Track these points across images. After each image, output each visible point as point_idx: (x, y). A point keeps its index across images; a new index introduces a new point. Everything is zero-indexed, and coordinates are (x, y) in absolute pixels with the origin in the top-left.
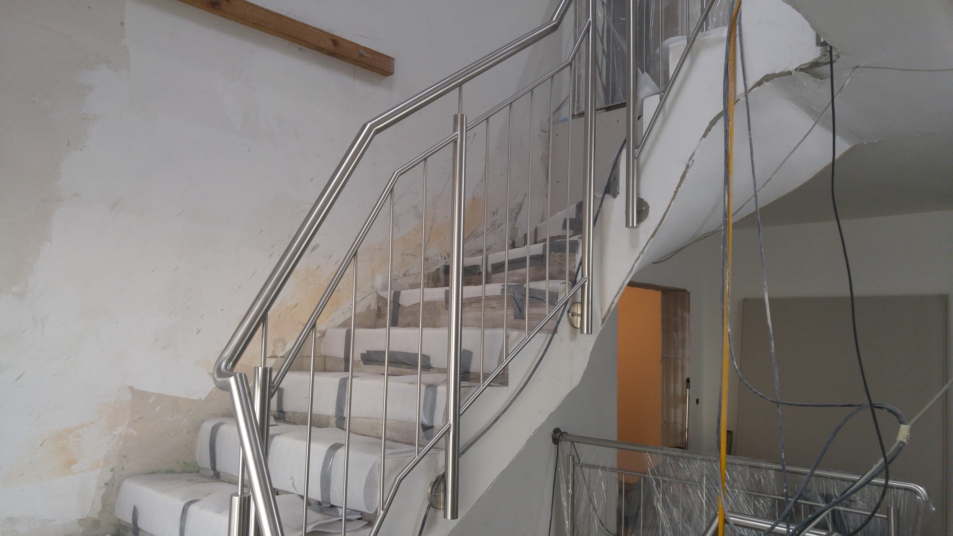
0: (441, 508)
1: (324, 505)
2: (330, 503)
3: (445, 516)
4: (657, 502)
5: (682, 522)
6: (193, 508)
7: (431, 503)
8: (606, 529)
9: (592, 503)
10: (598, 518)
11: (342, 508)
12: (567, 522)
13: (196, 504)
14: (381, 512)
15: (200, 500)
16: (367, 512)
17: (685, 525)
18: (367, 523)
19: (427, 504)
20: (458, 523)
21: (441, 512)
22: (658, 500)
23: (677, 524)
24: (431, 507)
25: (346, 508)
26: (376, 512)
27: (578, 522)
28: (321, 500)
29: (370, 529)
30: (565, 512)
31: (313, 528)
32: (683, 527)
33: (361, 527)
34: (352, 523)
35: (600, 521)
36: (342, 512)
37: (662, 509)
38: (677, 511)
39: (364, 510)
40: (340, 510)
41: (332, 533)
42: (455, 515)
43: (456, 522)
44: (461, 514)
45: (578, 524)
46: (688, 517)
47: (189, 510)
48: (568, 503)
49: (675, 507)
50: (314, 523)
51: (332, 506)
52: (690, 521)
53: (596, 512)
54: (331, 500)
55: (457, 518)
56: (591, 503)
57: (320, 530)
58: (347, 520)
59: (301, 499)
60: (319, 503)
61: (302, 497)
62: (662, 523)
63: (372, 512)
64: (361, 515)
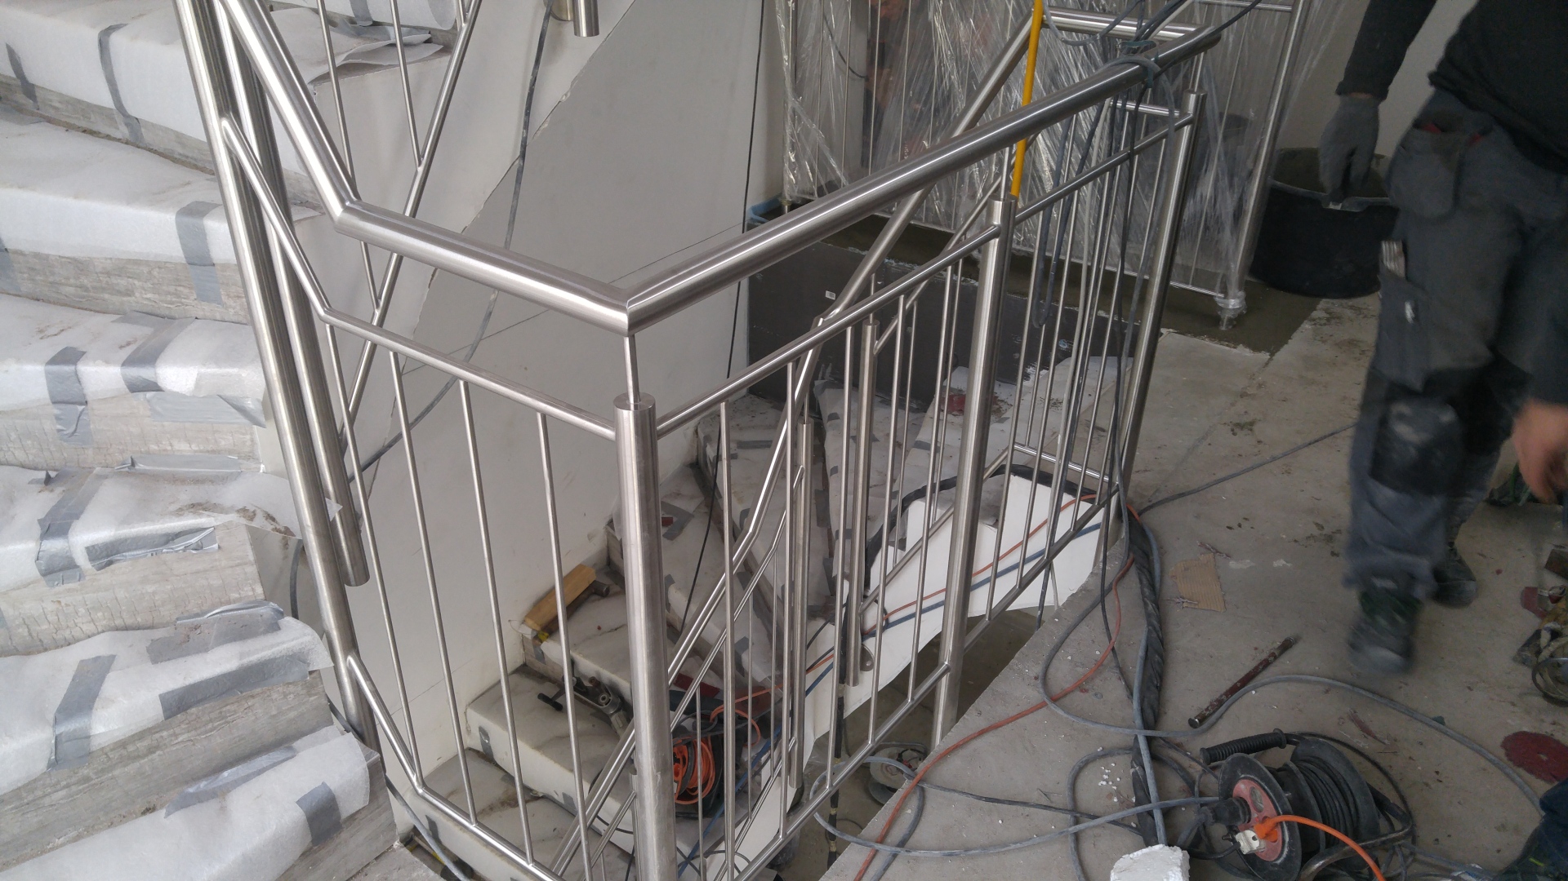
0: (569, 18)
1: (360, 23)
2: (369, 19)
3: (577, 32)
4: (934, 13)
5: (972, 45)
6: (117, 40)
7: (551, 10)
8: (849, 68)
9: (827, 23)
10: (836, 47)
11: (392, 25)
12: (786, 57)
13: (121, 31)
14: (463, 25)
15: (126, 25)
16: (439, 27)
17: (976, 50)
18: (442, 46)
19: (543, 12)
20: (601, 45)
21: (570, 26)
22: (936, 10)
23: (964, 48)
24: (551, 18)
25: (400, 26)
26: (455, 27)
27: (803, 56)
28: (351, 14)
29: (446, 58)
30: (783, 41)
31: (345, 60)
32: (973, 54)
33: (431, 55)
34: (416, 50)
35: (839, 53)
36: (394, 34)
37: (942, 25)
38: (965, 27)
39: (434, 24)
40: (390, 29)
41: (381, 66)
42: (593, 30)
43: (596, 41)
44: (605, 28)
45: (804, 59)
46: (983, 36)
47: (110, 43)
48: (787, 26)
49: (962, 20)
50: (347, 52)
51: (376, 24)
52: (985, 43)
53: (832, 38)
54: (371, 12)
55: (597, 33)
56: (825, 23)
57: (360, 61)
58: (405, 45)
59: (316, 15)
60: (352, 21)
61: (316, 11)
62: (941, 48)
63: (448, 27)
64: (429, 33)
